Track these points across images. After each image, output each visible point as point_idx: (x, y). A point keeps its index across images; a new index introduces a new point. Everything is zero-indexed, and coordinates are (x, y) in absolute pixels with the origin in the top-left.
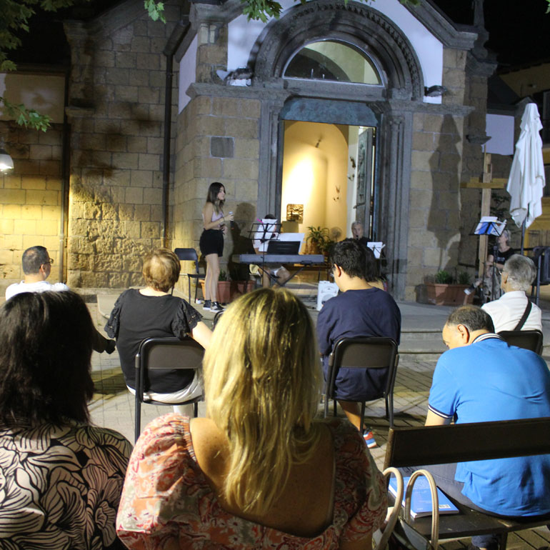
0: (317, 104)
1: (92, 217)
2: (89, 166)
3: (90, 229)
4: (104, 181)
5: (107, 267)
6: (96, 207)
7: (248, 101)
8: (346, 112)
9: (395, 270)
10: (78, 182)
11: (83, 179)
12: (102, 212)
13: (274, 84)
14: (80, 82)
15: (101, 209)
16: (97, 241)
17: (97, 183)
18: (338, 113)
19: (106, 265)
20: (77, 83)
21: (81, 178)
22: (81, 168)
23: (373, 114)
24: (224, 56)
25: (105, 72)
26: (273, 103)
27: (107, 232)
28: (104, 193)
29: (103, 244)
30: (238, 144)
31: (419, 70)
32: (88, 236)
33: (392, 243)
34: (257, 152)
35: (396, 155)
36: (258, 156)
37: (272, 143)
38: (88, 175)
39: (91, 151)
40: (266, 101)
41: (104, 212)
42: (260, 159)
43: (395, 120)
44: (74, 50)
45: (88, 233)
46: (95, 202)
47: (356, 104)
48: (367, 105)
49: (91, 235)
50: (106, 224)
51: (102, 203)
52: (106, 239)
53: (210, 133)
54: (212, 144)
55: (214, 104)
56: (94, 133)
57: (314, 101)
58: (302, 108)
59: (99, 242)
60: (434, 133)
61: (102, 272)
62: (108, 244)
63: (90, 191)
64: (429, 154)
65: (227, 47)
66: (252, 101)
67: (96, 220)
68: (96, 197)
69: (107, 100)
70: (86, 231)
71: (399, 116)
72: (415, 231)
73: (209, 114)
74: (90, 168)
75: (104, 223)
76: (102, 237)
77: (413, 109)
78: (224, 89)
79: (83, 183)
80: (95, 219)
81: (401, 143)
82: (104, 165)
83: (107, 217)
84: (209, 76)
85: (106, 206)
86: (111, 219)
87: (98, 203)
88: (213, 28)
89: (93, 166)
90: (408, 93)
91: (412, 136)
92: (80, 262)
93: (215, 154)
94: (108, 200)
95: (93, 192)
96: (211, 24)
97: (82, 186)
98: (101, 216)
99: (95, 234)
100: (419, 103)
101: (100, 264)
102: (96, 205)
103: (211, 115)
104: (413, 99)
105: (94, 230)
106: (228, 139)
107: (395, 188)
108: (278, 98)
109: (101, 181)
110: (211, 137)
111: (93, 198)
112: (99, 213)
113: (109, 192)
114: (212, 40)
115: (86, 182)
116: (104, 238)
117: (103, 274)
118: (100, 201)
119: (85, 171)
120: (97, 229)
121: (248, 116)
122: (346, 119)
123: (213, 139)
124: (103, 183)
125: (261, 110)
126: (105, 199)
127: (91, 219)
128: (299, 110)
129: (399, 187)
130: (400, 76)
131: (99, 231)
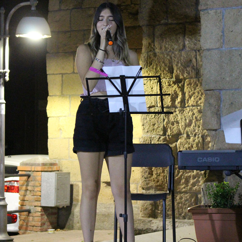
1: (170, 104)
2: (162, 22)
4: (187, 43)
5: (194, 185)
6: (175, 86)
10: (151, 48)
11: (156, 44)
12: (184, 94)
15: (182, 89)
16: (179, 140)
17: (176, 47)
19: (192, 181)
21: (153, 42)
22: (154, 27)
27: (192, 127)
28: (187, 64)
29: (187, 146)
32: (164, 134)
38: (163, 36)
41: (187, 95)
45: (165, 130)
46: (174, 79)
49: (169, 132)
50: (191, 113)
51: (185, 79)
52: (192, 138)
59: (181, 143)
61: (186, 192)
63: (167, 62)
67: (176, 107)
68: (175, 71)
70: (162, 126)
74: (166, 24)
75: (188, 113)
76: (185, 135)
79: (157, 51)
80: (173, 105)
83: (191, 102)
85: (190, 84)
86: (197, 105)
87: (178, 81)
89: (170, 21)
92: (154, 176)
94: (193, 74)
95: (171, 62)
97: (155, 55)
98: (183, 101)
99: (175, 131)
101: (183, 181)
102: (174, 83)
105: (173, 124)
109: (182, 44)
111: (171, 72)
112: (180, 96)
113: (194, 60)
115: (161, 48)
116: (188, 137)
117: (188, 196)
118: (181, 77)
119: (158, 31)
120: (178, 122)
124: (184, 46)
126: (189, 74)
131: (182, 124)
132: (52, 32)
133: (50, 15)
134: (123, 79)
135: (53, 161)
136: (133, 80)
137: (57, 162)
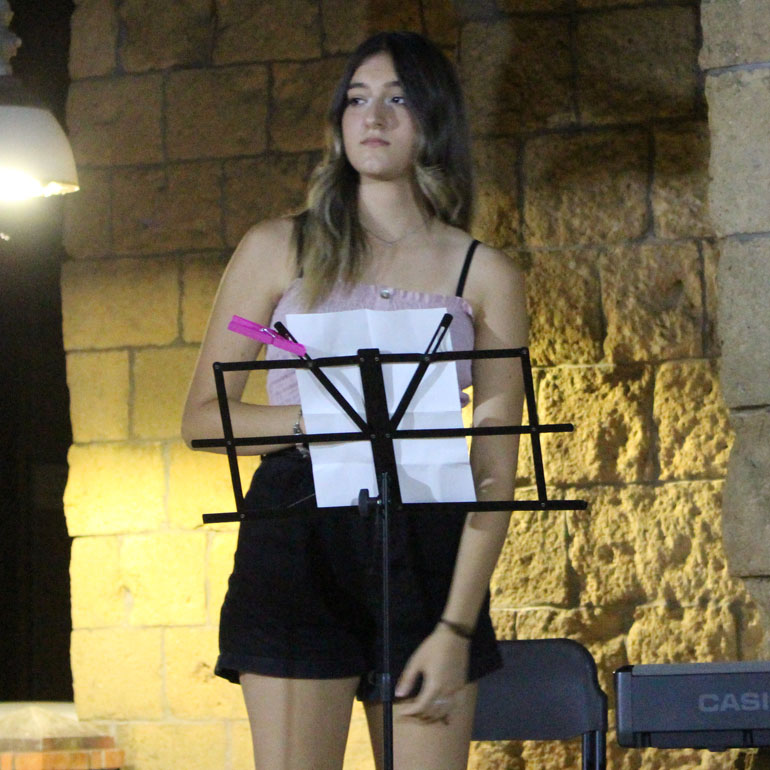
1: (592, 470)
2: (557, 119)
3: (583, 554)
4: (660, 208)
6: (615, 394)
10: (508, 234)
11: (531, 213)
12: (651, 427)
15: (645, 406)
16: (634, 626)
17: (615, 227)
21: (518, 205)
27: (688, 567)
28: (665, 295)
29: (668, 649)
32: (572, 600)
38: (555, 180)
39: (570, 14)
41: (664, 429)
45: (574, 583)
46: (608, 364)
49: (591, 592)
50: (682, 509)
51: (655, 363)
52: (689, 617)
59: (643, 638)
62: (702, 647)
63: (578, 291)
67: (619, 484)
68: (611, 330)
70: (559, 566)
74: (574, 130)
75: (670, 505)
76: (660, 604)
79: (535, 243)
80: (608, 478)
82: (655, 99)
83: (685, 459)
85: (677, 382)
86: (710, 475)
87: (626, 371)
89: (587, 117)
94: (690, 341)
95: (593, 291)
97: (526, 260)
98: (649, 457)
99: (618, 587)
102: (611, 379)
105: (607, 555)
109: (640, 211)
111: (597, 330)
112: (636, 437)
113: (692, 281)
115: (551, 232)
116: (674, 610)
118: (639, 355)
119: (537, 158)
120: (628, 549)
124: (649, 223)
126: (671, 338)
131: (645, 556)
133: (74, 94)
135: (92, 730)
137: (112, 733)
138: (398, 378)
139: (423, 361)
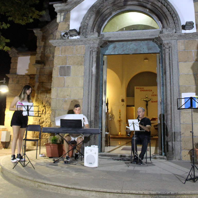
0: (123, 44)
2: (41, 89)
4: (47, 96)
5: (47, 136)
6: (43, 108)
7: (79, 46)
8: (141, 46)
9: (173, 139)
10: (37, 96)
11: (39, 95)
12: (46, 110)
13: (93, 36)
14: (39, 53)
16: (43, 124)
17: (44, 97)
18: (135, 48)
19: (46, 135)
20: (38, 54)
21: (38, 95)
22: (38, 91)
23: (157, 45)
24: (67, 26)
25: (50, 48)
26: (92, 46)
27: (47, 120)
28: (47, 101)
29: (46, 125)
30: (73, 69)
31: (177, 15)
32: (39, 121)
33: (170, 121)
34: (83, 72)
35: (169, 66)
36: (83, 74)
37: (92, 67)
38: (41, 93)
39: (43, 82)
40: (88, 45)
42: (84, 75)
43: (166, 46)
44: (38, 41)
45: (40, 120)
46: (43, 106)
47: (146, 42)
48: (153, 41)
49: (41, 121)
50: (47, 116)
51: (46, 106)
52: (47, 123)
53: (59, 64)
54: (60, 70)
55: (62, 50)
56: (44, 74)
57: (121, 43)
58: (115, 47)
59: (44, 124)
60: (193, 50)
61: (44, 139)
62: (48, 125)
63: (42, 101)
64: (191, 64)
65: (69, 22)
66: (80, 46)
67: (43, 114)
69: (50, 60)
70: (39, 119)
71: (167, 44)
72: (185, 113)
73: (59, 55)
74: (42, 90)
76: (45, 122)
77: (176, 38)
78: (65, 41)
79: (39, 97)
81: (171, 59)
82: (48, 88)
83: (48, 112)
84: (60, 37)
85: (48, 107)
86: (49, 114)
87: (44, 106)
88: (63, 14)
89: (43, 89)
90: (173, 29)
91: (177, 55)
92: (36, 134)
93: (61, 75)
94: (49, 104)
95: (43, 101)
96: (62, 12)
97: (38, 98)
98: (45, 112)
99: (43, 121)
100: (179, 34)
101: (44, 135)
102: (43, 107)
103: (60, 55)
104: (175, 32)
105: (42, 118)
106: (68, 67)
107: (169, 86)
108: (94, 43)
109: (46, 96)
110: (59, 66)
111: (43, 103)
112: (45, 111)
113: (49, 101)
114: (62, 20)
115: (40, 97)
116: (46, 122)
117: (45, 140)
118: (45, 105)
119: (40, 92)
120: (43, 118)
121: (78, 54)
122: (141, 51)
123: (61, 67)
124: (47, 97)
125: (85, 50)
126: (47, 104)
127: (41, 114)
128: (113, 49)
129: (172, 85)
130: (167, 22)
131: (44, 119)
132: (9, 89)
133: (9, 85)
134: (28, 106)
135: (6, 128)
136: (30, 107)
137: (7, 128)
138: (29, 107)
139: (31, 106)
